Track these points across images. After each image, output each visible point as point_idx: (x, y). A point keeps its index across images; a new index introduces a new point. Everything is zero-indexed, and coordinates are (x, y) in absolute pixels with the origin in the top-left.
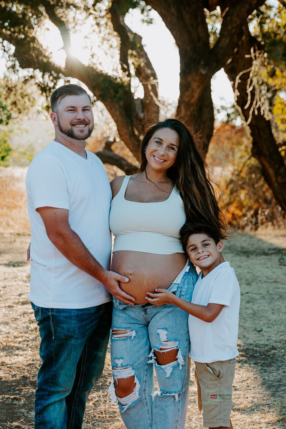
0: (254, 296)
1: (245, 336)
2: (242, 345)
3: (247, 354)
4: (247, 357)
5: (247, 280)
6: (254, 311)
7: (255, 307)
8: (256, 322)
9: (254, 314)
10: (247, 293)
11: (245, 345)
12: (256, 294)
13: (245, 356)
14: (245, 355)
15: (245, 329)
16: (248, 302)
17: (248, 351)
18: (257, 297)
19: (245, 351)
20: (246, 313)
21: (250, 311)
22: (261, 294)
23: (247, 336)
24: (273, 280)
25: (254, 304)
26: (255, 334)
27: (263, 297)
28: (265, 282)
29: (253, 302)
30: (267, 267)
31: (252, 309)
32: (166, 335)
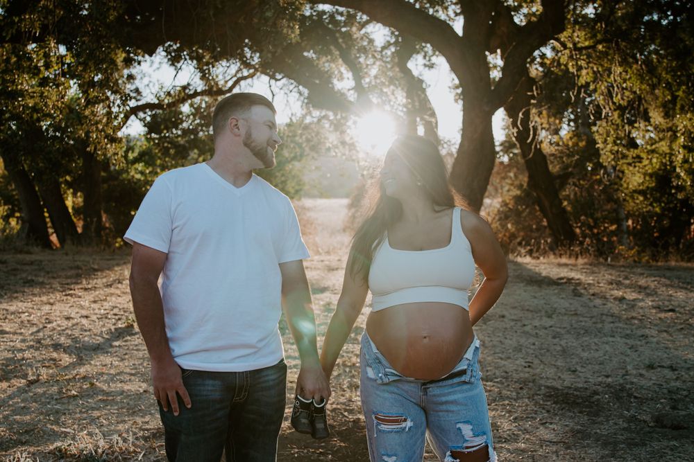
0: (558, 330)
1: (560, 377)
5: (546, 312)
6: (563, 347)
7: (563, 343)
8: (568, 360)
9: (564, 351)
10: (551, 327)
11: (564, 388)
12: (560, 328)
15: (558, 368)
16: (554, 337)
18: (563, 331)
20: (555, 349)
21: (559, 348)
22: (564, 328)
23: (562, 377)
24: (572, 313)
25: (561, 340)
26: (570, 374)
27: (568, 332)
28: (565, 314)
29: (559, 337)
30: (562, 298)
31: (560, 345)
32: (472, 430)
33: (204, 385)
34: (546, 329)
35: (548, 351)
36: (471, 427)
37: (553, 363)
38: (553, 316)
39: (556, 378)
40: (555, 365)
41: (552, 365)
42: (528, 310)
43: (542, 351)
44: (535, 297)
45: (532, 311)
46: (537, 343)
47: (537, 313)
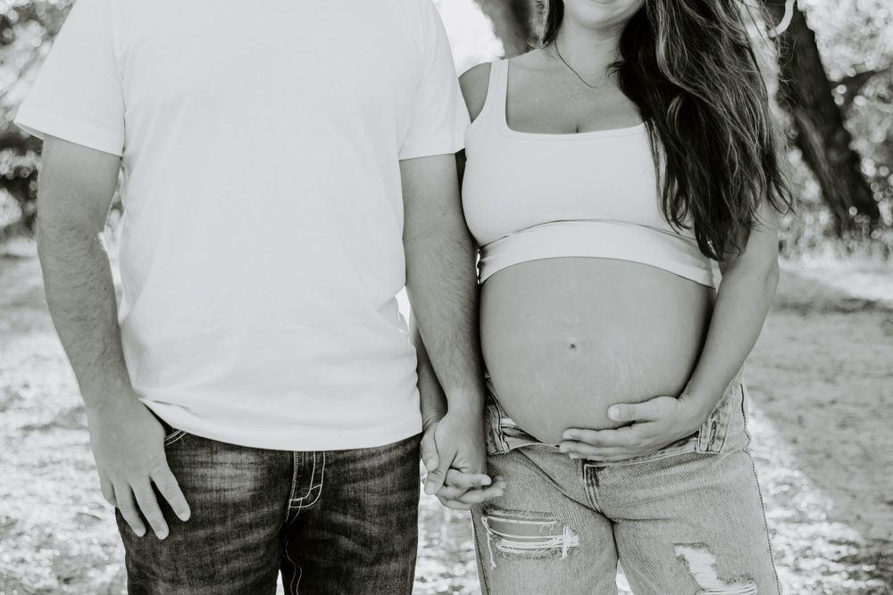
0: (851, 409)
1: (859, 517)
2: (862, 542)
3: (882, 570)
4: (885, 579)
5: (822, 371)
6: (864, 449)
7: (864, 438)
8: (878, 477)
9: (867, 457)
10: (833, 402)
11: (871, 543)
12: (856, 405)
13: (879, 577)
14: (877, 572)
15: (854, 496)
16: (843, 426)
17: (882, 560)
18: (861, 413)
19: (875, 560)
20: (845, 454)
21: (853, 450)
22: (865, 405)
23: (865, 516)
24: (884, 372)
25: (858, 432)
26: (883, 511)
27: (875, 414)
28: (866, 375)
29: (853, 425)
30: (858, 341)
31: (858, 444)
32: (714, 566)
33: (213, 465)
34: (821, 406)
35: (829, 456)
36: (713, 560)
37: (842, 484)
38: (840, 379)
39: (851, 518)
40: (846, 490)
41: (840, 488)
42: (778, 366)
43: (815, 458)
44: (793, 339)
45: (787, 369)
46: (801, 439)
47: (799, 371)
